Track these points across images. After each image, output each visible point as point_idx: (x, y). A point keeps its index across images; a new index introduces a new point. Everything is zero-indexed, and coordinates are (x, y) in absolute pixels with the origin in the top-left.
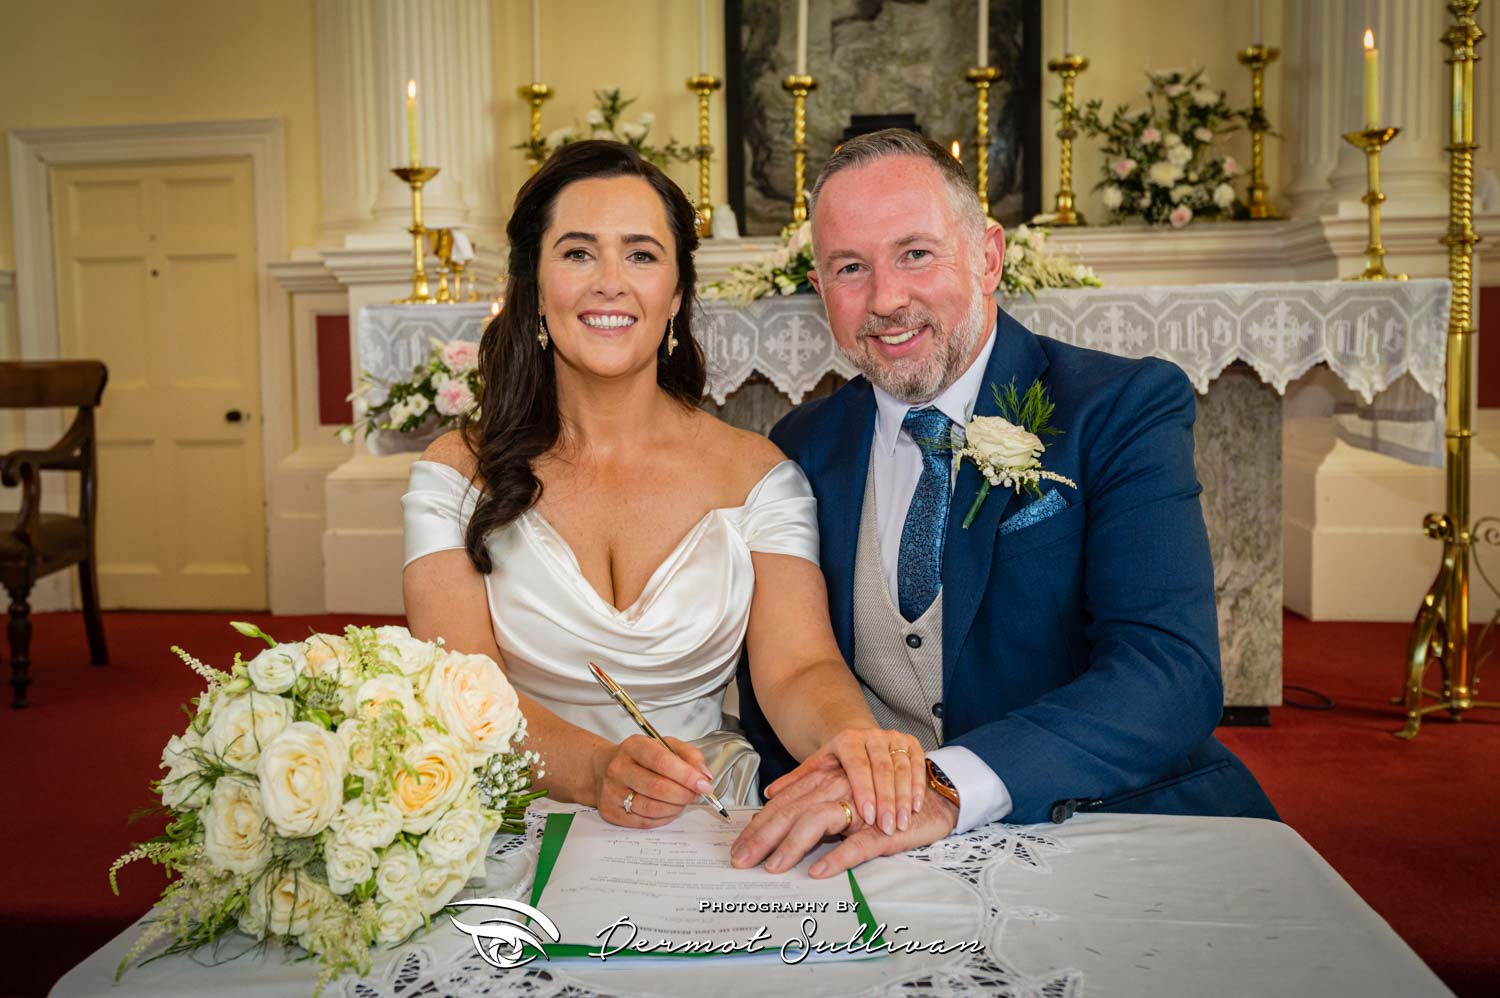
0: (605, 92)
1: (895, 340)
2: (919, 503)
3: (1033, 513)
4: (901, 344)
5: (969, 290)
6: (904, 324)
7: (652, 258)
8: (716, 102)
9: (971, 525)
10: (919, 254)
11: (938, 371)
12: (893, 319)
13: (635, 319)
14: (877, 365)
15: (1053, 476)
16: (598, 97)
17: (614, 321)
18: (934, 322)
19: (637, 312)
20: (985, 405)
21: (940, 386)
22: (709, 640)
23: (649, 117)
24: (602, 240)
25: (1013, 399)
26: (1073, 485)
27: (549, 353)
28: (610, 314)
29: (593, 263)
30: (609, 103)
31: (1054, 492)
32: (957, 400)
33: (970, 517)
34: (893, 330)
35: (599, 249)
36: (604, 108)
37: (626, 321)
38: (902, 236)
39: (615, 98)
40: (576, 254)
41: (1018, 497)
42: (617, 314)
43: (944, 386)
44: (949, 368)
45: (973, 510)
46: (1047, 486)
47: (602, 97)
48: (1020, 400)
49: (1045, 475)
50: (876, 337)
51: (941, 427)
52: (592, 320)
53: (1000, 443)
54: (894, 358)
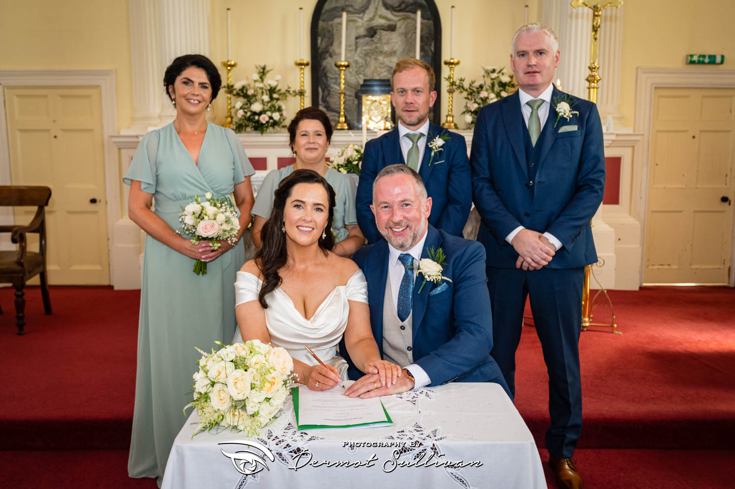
0: (260, 66)
1: (397, 230)
2: (404, 284)
3: (439, 290)
4: (399, 232)
5: (421, 216)
6: (401, 226)
7: (322, 210)
8: (307, 71)
9: (421, 293)
10: (407, 205)
11: (410, 241)
12: (398, 224)
13: (313, 229)
14: (391, 237)
15: (445, 278)
16: (257, 68)
17: (307, 229)
18: (410, 225)
19: (315, 227)
20: (424, 255)
21: (410, 246)
22: (337, 328)
23: (279, 77)
24: (307, 204)
25: (433, 252)
26: (451, 281)
27: (284, 235)
28: (306, 227)
29: (303, 210)
30: (262, 70)
31: (445, 283)
32: (416, 251)
33: (420, 290)
34: (397, 227)
35: (306, 206)
36: (259, 73)
37: (311, 229)
38: (402, 199)
39: (264, 68)
40: (297, 206)
41: (434, 285)
42: (308, 227)
43: (412, 246)
44: (413, 240)
45: (421, 288)
46: (443, 281)
47: (258, 67)
48: (435, 252)
49: (443, 278)
50: (391, 228)
51: (410, 260)
52: (300, 228)
53: (429, 268)
54: (397, 236)
